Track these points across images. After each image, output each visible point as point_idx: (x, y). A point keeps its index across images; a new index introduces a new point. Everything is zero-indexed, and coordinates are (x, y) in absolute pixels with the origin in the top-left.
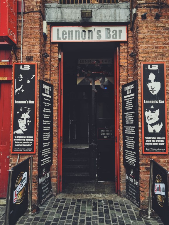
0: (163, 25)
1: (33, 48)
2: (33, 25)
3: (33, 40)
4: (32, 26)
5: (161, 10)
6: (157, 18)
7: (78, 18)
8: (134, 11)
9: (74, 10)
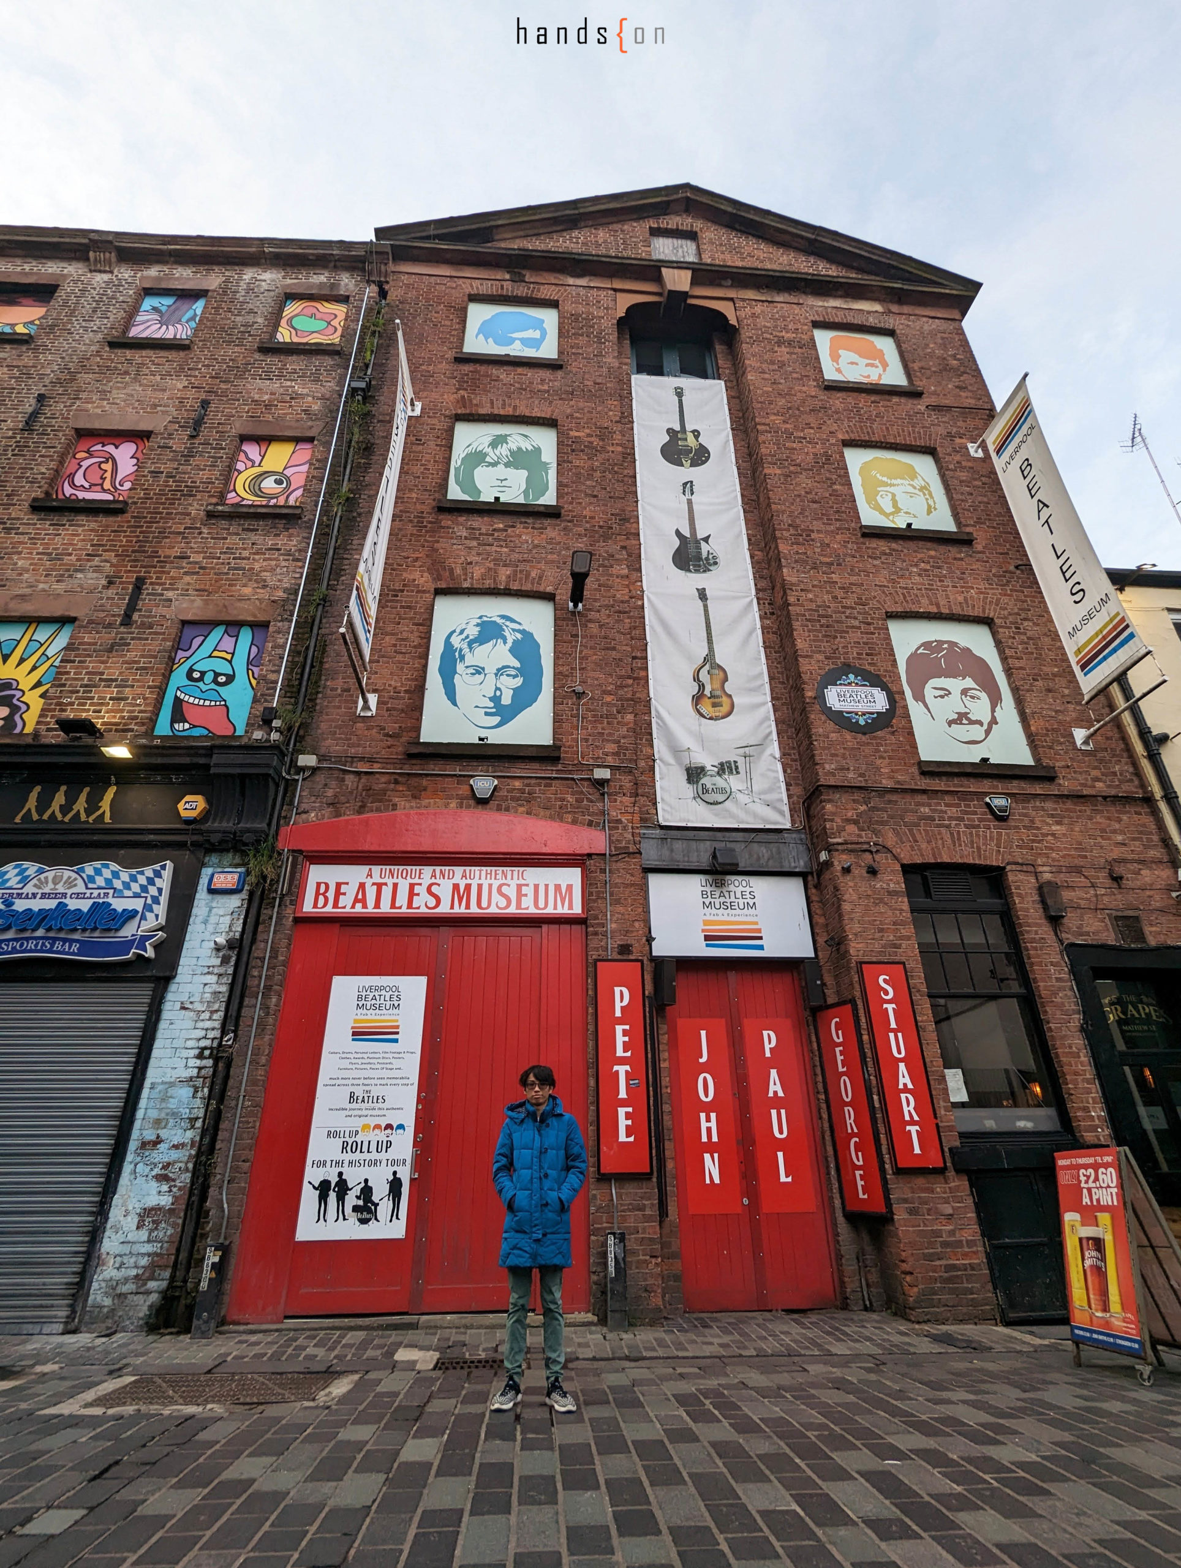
0: (885, 886)
1: (632, 926)
2: (630, 879)
3: (630, 909)
5: (877, 857)
6: (872, 872)
7: (705, 861)
8: (823, 856)
9: (694, 844)
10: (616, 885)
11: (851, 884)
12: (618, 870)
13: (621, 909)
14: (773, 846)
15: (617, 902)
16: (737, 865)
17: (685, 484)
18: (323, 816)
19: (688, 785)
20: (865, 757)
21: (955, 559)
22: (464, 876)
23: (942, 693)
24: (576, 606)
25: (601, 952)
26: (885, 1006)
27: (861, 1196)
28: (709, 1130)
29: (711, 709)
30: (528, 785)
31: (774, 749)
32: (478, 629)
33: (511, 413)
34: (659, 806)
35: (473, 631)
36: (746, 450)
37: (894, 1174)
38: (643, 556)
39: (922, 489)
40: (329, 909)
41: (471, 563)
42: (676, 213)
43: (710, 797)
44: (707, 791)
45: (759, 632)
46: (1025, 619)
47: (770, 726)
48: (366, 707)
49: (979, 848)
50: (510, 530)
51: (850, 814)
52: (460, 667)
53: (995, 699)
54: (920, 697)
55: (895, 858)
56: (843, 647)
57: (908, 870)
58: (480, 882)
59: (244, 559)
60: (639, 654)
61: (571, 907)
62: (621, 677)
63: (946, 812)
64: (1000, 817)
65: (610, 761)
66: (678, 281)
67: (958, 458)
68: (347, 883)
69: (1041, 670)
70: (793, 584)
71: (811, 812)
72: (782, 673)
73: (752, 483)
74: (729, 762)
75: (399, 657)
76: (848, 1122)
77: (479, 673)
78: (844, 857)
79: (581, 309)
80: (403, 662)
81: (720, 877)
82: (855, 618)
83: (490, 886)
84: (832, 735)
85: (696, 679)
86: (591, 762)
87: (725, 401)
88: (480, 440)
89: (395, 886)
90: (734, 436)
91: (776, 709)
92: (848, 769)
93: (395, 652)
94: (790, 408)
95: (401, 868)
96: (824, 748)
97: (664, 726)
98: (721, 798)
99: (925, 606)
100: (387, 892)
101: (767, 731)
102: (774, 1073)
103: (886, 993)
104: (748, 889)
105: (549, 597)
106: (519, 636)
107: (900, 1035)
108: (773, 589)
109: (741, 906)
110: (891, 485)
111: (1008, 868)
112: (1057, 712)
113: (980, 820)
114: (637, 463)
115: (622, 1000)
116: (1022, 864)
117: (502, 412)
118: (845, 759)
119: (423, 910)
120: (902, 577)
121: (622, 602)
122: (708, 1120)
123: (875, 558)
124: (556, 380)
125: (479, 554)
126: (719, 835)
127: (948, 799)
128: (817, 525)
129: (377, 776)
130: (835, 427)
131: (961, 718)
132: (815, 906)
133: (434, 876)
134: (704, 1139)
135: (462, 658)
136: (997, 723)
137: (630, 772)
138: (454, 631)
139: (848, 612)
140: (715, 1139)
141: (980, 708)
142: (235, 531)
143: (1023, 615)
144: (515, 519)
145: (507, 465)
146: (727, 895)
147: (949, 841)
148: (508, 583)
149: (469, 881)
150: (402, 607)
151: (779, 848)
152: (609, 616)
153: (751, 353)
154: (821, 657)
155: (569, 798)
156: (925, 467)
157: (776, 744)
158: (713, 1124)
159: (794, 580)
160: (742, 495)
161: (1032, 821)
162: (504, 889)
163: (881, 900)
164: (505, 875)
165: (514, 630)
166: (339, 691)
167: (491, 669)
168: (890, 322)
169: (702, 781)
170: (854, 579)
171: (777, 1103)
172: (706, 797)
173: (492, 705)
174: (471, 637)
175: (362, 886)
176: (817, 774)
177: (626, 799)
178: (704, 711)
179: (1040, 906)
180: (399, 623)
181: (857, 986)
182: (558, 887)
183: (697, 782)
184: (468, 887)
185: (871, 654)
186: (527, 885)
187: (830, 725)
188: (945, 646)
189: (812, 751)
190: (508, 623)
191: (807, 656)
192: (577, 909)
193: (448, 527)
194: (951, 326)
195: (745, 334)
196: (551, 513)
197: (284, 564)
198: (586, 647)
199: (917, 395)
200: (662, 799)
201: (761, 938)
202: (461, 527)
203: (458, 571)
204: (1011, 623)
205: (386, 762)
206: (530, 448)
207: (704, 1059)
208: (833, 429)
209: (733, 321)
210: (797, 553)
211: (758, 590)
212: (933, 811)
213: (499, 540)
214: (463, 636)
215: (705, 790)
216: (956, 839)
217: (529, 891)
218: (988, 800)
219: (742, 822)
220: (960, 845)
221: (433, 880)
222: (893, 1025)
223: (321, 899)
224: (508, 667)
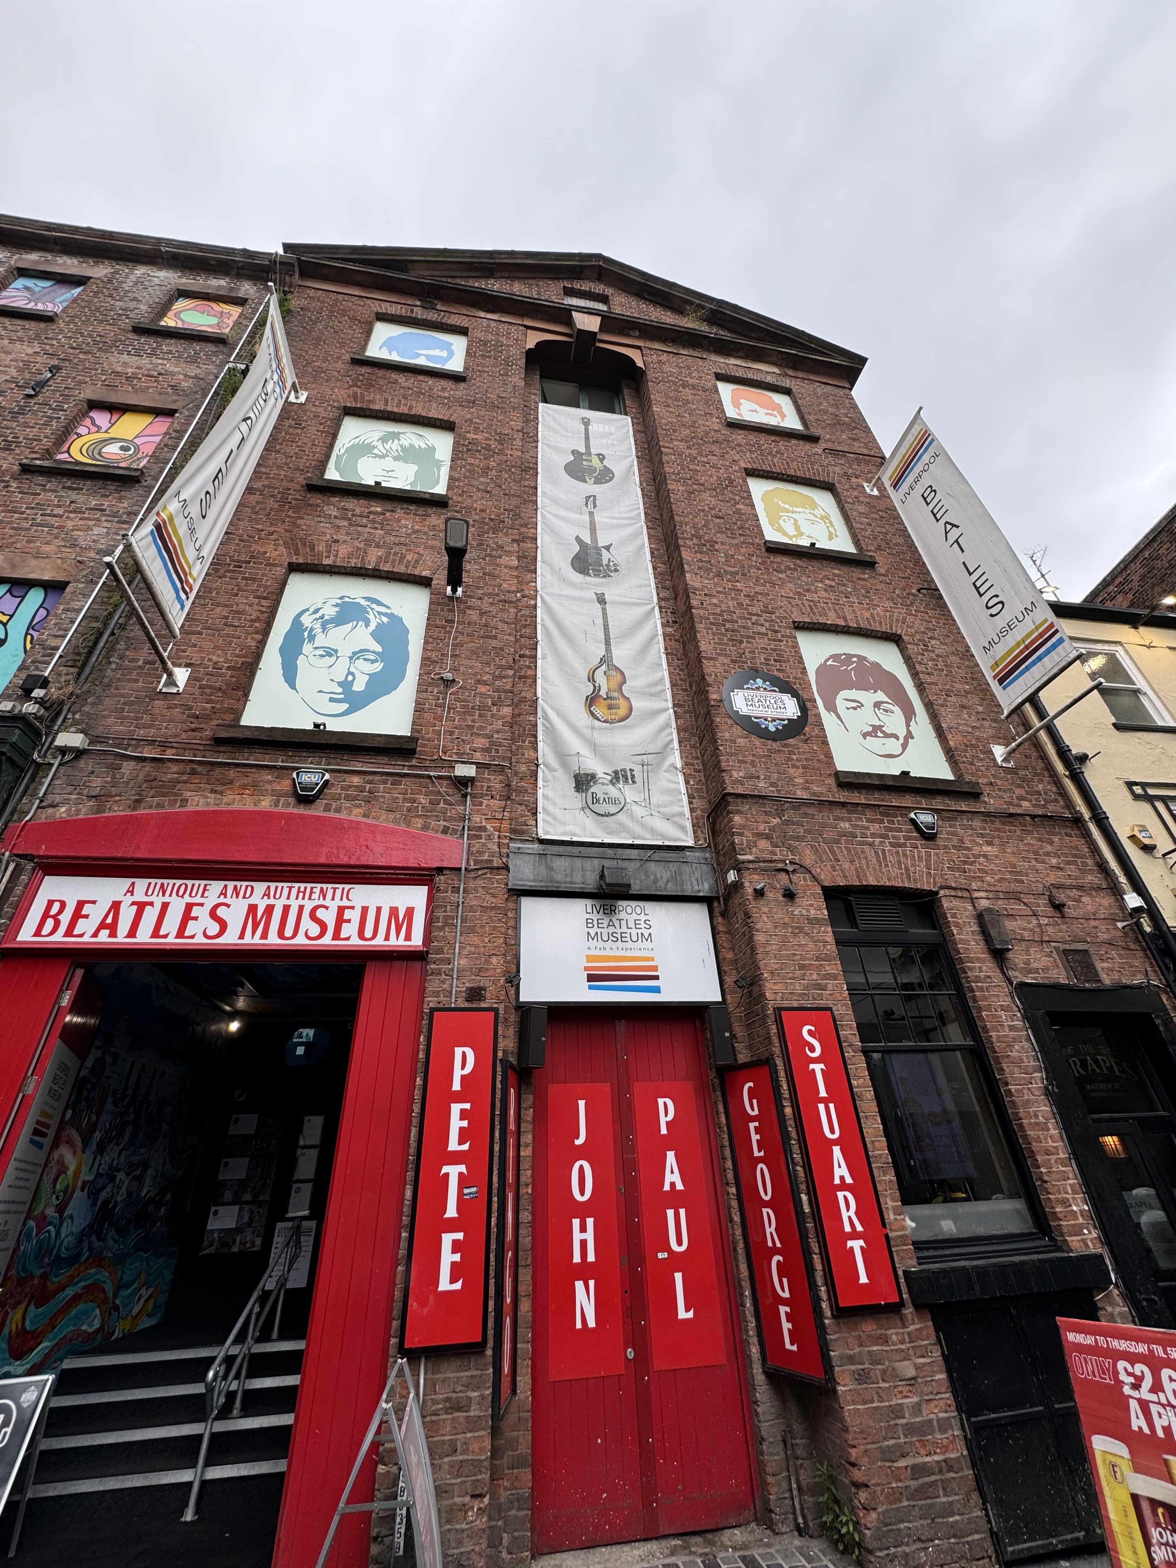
0: (805, 912)
1: (488, 962)
2: (489, 901)
3: (486, 940)
4: (485, 904)
5: (794, 878)
6: (790, 895)
7: (591, 881)
8: (732, 876)
9: (578, 862)
10: (472, 909)
11: (765, 909)
12: (475, 889)
13: (475, 940)
14: (673, 867)
15: (472, 930)
16: (629, 886)
17: (588, 498)
18: (78, 811)
19: (576, 794)
20: (776, 765)
21: (859, 579)
22: (267, 895)
23: (855, 705)
24: (454, 590)
25: (442, 998)
26: (812, 1066)
27: (788, 1346)
28: (584, 1243)
29: (607, 712)
30: (369, 782)
31: (676, 759)
32: (337, 609)
33: (406, 411)
34: (540, 817)
35: (330, 611)
36: (651, 476)
37: (834, 1316)
38: (539, 558)
39: (822, 518)
40: (58, 937)
41: (337, 541)
42: (590, 279)
43: (600, 808)
44: (598, 801)
45: (661, 638)
46: (932, 638)
47: (671, 734)
48: (171, 682)
49: (907, 870)
50: (388, 514)
51: (762, 827)
52: (307, 648)
53: (909, 713)
54: (831, 707)
55: (815, 878)
56: (750, 652)
57: (831, 894)
58: (288, 903)
59: (55, 516)
60: (527, 653)
61: (408, 937)
62: (500, 667)
63: (868, 828)
64: (928, 836)
65: (478, 757)
66: (589, 323)
67: (855, 493)
68: (94, 902)
69: (953, 686)
70: (697, 589)
71: (717, 827)
72: (685, 680)
73: (656, 503)
74: (624, 770)
75: (228, 631)
76: (768, 1230)
77: (330, 655)
78: (756, 877)
79: (490, 337)
80: (233, 636)
81: (609, 902)
82: (762, 625)
83: (301, 908)
84: (740, 740)
85: (591, 678)
86: (455, 758)
87: (631, 433)
88: (369, 434)
89: (165, 906)
90: (639, 463)
91: (677, 716)
92: (758, 777)
93: (225, 624)
94: (693, 438)
95: (178, 882)
96: (732, 754)
97: (551, 731)
98: (613, 809)
99: (831, 619)
100: (150, 916)
101: (669, 738)
102: (671, 1156)
103: (813, 1049)
104: (643, 917)
105: (424, 582)
106: (385, 620)
107: (832, 1106)
108: (676, 598)
109: (634, 938)
110: (793, 512)
111: (942, 893)
112: (973, 727)
113: (907, 838)
114: (539, 476)
115: (463, 1067)
116: (955, 889)
117: (396, 410)
118: (754, 766)
119: (200, 939)
120: (808, 590)
121: (509, 592)
122: (583, 1229)
123: (780, 572)
124: (461, 390)
125: (348, 534)
126: (610, 852)
127: (869, 814)
128: (720, 537)
129: (169, 764)
130: (737, 457)
131: (876, 731)
132: (723, 938)
133: (224, 894)
134: (577, 1259)
135: (312, 638)
136: (913, 738)
137: (501, 769)
138: (307, 610)
139: (754, 618)
140: (591, 1257)
141: (895, 721)
142: (53, 488)
143: (930, 634)
144: (395, 504)
145: (395, 459)
146: (617, 923)
147: (874, 861)
148: (378, 564)
149: (272, 901)
150: (244, 578)
151: (679, 868)
152: (492, 604)
153: (656, 393)
154: (727, 661)
155: (422, 799)
156: (824, 501)
157: (677, 754)
158: (590, 1236)
159: (697, 585)
160: (646, 513)
161: (962, 841)
162: (320, 913)
163: (801, 929)
164: (323, 894)
165: (379, 613)
166: (140, 663)
167: (345, 651)
168: (787, 383)
169: (592, 790)
170: (759, 589)
171: (674, 1199)
172: (596, 807)
173: (340, 690)
174: (326, 617)
175: (116, 906)
176: (724, 782)
177: (496, 803)
178: (598, 712)
179: (979, 937)
180: (236, 595)
181: (775, 1040)
182: (394, 911)
183: (587, 790)
184: (270, 909)
185: (780, 661)
186: (353, 908)
187: (737, 731)
188: (855, 659)
189: (717, 756)
190: (374, 606)
191: (711, 659)
192: (417, 940)
193: (317, 506)
194: (841, 392)
195: (651, 375)
196: (438, 503)
197: (106, 524)
198: (463, 634)
199: (814, 439)
200: (543, 808)
201: (656, 978)
202: (332, 507)
203: (321, 548)
204: (919, 640)
205: (185, 747)
206: (423, 446)
207: (579, 1142)
208: (736, 458)
209: (640, 364)
210: (701, 561)
211: (660, 599)
212: (855, 826)
213: (374, 522)
214: (317, 616)
215: (595, 800)
216: (882, 860)
217: (354, 916)
218: (912, 815)
219: (639, 838)
220: (887, 866)
221: (222, 900)
222: (823, 1093)
223: (50, 923)
224: (368, 651)
